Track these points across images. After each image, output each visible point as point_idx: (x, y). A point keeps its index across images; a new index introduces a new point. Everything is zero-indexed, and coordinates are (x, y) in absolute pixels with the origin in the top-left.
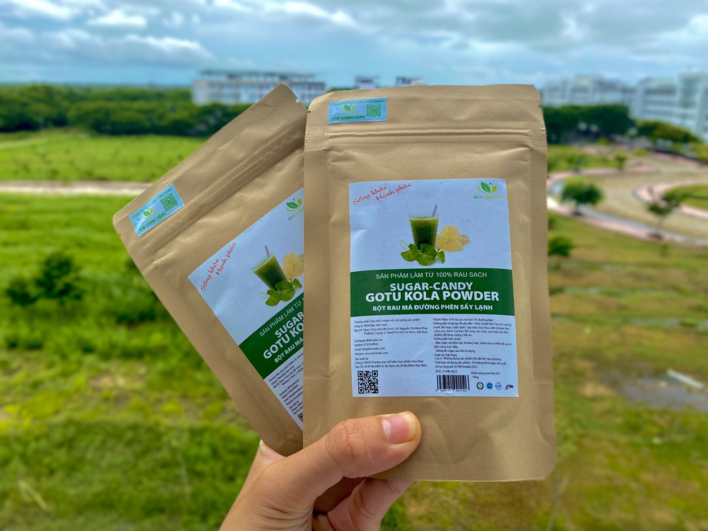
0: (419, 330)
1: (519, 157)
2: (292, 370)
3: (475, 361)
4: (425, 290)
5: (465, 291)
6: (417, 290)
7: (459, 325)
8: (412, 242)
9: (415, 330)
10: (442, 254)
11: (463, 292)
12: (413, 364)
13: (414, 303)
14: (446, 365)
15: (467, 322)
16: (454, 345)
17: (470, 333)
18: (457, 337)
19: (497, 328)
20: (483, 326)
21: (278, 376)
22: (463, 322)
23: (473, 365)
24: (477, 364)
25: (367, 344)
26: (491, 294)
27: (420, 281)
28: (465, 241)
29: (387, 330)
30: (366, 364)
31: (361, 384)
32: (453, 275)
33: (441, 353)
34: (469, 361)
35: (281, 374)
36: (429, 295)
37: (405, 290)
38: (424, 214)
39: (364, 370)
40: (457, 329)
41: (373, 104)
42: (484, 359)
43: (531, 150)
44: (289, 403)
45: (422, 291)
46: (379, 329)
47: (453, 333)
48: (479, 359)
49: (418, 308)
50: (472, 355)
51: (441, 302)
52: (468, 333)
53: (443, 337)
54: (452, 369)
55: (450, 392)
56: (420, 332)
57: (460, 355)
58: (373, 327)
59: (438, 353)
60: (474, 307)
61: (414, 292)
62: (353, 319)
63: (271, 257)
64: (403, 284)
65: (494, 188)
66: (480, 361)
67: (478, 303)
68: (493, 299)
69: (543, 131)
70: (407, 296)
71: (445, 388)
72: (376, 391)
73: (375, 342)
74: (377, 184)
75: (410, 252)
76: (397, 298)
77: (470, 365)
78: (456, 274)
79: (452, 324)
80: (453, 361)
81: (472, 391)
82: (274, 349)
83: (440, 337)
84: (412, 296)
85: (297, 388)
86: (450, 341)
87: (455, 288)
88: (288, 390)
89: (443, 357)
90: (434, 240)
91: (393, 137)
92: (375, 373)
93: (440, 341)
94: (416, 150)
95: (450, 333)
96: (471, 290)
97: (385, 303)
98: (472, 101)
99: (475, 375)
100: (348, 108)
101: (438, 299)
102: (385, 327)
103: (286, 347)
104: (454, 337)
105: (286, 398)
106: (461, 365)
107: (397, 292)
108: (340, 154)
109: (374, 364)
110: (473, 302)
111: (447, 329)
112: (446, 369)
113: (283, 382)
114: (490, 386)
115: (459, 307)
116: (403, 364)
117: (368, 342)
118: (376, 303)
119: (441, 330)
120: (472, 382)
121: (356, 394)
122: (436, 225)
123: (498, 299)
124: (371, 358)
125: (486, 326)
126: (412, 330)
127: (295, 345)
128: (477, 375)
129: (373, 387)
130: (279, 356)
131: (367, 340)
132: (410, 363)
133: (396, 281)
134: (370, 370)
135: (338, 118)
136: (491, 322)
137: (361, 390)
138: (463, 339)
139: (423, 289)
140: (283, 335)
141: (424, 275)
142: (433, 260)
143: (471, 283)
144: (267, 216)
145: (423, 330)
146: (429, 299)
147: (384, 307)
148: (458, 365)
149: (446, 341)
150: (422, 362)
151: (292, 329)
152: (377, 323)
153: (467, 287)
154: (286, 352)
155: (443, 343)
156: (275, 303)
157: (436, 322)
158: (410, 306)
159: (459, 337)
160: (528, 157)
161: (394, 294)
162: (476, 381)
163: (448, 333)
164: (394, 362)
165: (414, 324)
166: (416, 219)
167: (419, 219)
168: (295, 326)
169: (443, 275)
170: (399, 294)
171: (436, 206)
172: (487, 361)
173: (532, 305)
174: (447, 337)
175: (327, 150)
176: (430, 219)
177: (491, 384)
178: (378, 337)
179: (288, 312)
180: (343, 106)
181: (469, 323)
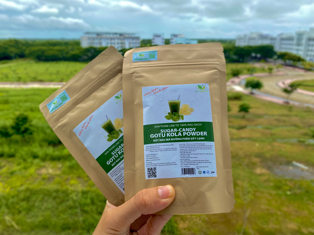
0: (173, 149)
1: (214, 74)
2: (119, 169)
3: (198, 162)
4: (176, 132)
5: (192, 132)
6: (172, 132)
7: (190, 147)
8: (169, 111)
9: (172, 149)
10: (182, 117)
11: (191, 132)
12: (171, 164)
13: (171, 137)
14: (185, 164)
15: (194, 145)
16: (188, 155)
17: (195, 150)
18: (189, 152)
19: (207, 147)
20: (201, 146)
21: (114, 172)
22: (192, 145)
23: (197, 163)
24: (199, 163)
25: (151, 156)
26: (203, 133)
27: (173, 128)
28: (192, 110)
29: (160, 150)
30: (151, 165)
31: (149, 174)
32: (187, 125)
33: (183, 159)
34: (195, 162)
35: (115, 171)
36: (177, 134)
37: (167, 132)
38: (174, 99)
39: (150, 167)
40: (190, 148)
41: (151, 53)
42: (201, 161)
43: (219, 70)
44: (119, 183)
45: (174, 133)
46: (156, 149)
47: (188, 150)
48: (199, 161)
49: (173, 140)
50: (196, 159)
51: (182, 137)
52: (194, 150)
53: (184, 152)
54: (188, 166)
55: (187, 176)
56: (173, 150)
57: (191, 159)
58: (153, 149)
59: (181, 159)
60: (196, 138)
61: (171, 133)
62: (145, 146)
63: (109, 120)
64: (166, 130)
65: (204, 87)
66: (200, 162)
67: (198, 137)
68: (205, 135)
69: (224, 62)
70: (168, 135)
71: (185, 174)
72: (155, 176)
73: (155, 155)
74: (154, 87)
75: (169, 116)
76: (163, 135)
77: (195, 163)
78: (188, 125)
79: (187, 146)
80: (188, 162)
81: (197, 175)
82: (111, 160)
83: (182, 152)
84: (170, 134)
85: (122, 177)
86: (187, 153)
87: (188, 131)
88: (118, 178)
89: (184, 161)
90: (179, 110)
91: (160, 67)
92: (155, 169)
93: (182, 154)
94: (170, 72)
95: (187, 150)
96: (195, 131)
97: (158, 138)
98: (194, 51)
99: (197, 168)
100: (141, 55)
101: (181, 135)
102: (158, 148)
103: (116, 159)
104: (188, 152)
105: (117, 182)
106: (191, 164)
107: (163, 133)
108: (138, 75)
109: (154, 165)
110: (196, 136)
111: (185, 148)
112: (185, 166)
113: (116, 175)
114: (204, 172)
115: (190, 139)
116: (167, 164)
117: (152, 155)
118: (154, 138)
119: (183, 149)
120: (197, 171)
121: (147, 178)
122: (180, 104)
123: (207, 135)
124: (153, 162)
125: (202, 146)
126: (170, 149)
127: (120, 158)
128: (199, 168)
129: (154, 175)
130: (113, 163)
131: (151, 155)
132: (170, 164)
133: (163, 128)
134: (153, 167)
135: (137, 60)
136: (204, 145)
137: (149, 176)
138: (192, 152)
139: (175, 131)
140: (115, 154)
141: (175, 125)
142: (179, 119)
143: (195, 128)
144: (106, 103)
145: (175, 149)
146: (177, 136)
147: (158, 140)
148: (190, 164)
149: (185, 153)
150: (175, 163)
151: (119, 151)
152: (155, 147)
153: (193, 130)
154: (117, 161)
155: (183, 155)
156: (111, 140)
157: (180, 145)
158: (169, 139)
159: (191, 152)
160: (218, 74)
161: (162, 134)
162: (199, 170)
163: (185, 150)
164: (163, 163)
165: (171, 147)
166: (171, 102)
167: (172, 102)
168: (120, 150)
169: (183, 125)
170: (165, 134)
171: (179, 96)
172: (203, 162)
173: (221, 137)
174: (185, 152)
175: (132, 73)
176: (177, 101)
177: (205, 172)
178: (156, 153)
179: (117, 144)
180: (139, 54)
181: (195, 146)
